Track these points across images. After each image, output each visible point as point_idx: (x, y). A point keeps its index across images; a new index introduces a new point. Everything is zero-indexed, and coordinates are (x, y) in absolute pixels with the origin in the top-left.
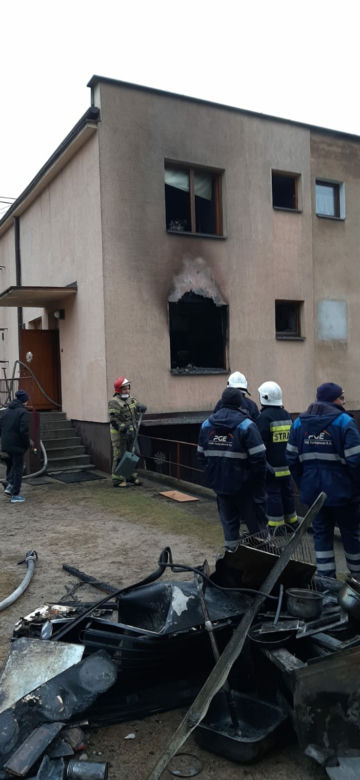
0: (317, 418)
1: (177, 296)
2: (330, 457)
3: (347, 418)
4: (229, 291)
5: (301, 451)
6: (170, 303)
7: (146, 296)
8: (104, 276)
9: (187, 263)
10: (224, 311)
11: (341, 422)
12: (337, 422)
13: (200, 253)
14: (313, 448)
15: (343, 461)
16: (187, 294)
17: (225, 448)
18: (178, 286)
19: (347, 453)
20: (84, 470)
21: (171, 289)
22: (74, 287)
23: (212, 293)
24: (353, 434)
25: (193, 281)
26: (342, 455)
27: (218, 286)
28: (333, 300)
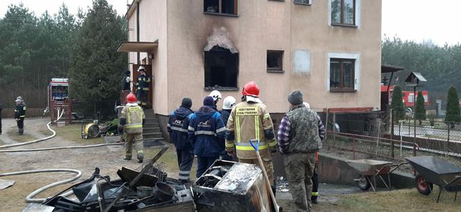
0: (204, 114)
1: (209, 48)
2: (210, 133)
3: (219, 114)
4: (239, 46)
5: (196, 130)
6: (205, 52)
7: (191, 48)
8: (168, 37)
9: (215, 30)
10: (236, 56)
11: (216, 116)
12: (214, 116)
13: (223, 25)
14: (202, 129)
15: (216, 135)
16: (215, 47)
17: (180, 127)
18: (209, 42)
19: (217, 131)
20: (157, 141)
21: (206, 44)
22: (157, 42)
23: (229, 46)
24: (221, 122)
25: (218, 39)
26: (215, 132)
27: (233, 42)
28: (303, 50)
